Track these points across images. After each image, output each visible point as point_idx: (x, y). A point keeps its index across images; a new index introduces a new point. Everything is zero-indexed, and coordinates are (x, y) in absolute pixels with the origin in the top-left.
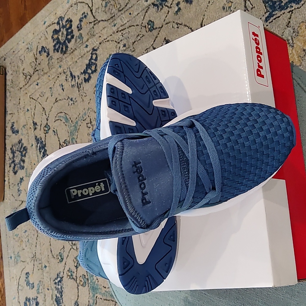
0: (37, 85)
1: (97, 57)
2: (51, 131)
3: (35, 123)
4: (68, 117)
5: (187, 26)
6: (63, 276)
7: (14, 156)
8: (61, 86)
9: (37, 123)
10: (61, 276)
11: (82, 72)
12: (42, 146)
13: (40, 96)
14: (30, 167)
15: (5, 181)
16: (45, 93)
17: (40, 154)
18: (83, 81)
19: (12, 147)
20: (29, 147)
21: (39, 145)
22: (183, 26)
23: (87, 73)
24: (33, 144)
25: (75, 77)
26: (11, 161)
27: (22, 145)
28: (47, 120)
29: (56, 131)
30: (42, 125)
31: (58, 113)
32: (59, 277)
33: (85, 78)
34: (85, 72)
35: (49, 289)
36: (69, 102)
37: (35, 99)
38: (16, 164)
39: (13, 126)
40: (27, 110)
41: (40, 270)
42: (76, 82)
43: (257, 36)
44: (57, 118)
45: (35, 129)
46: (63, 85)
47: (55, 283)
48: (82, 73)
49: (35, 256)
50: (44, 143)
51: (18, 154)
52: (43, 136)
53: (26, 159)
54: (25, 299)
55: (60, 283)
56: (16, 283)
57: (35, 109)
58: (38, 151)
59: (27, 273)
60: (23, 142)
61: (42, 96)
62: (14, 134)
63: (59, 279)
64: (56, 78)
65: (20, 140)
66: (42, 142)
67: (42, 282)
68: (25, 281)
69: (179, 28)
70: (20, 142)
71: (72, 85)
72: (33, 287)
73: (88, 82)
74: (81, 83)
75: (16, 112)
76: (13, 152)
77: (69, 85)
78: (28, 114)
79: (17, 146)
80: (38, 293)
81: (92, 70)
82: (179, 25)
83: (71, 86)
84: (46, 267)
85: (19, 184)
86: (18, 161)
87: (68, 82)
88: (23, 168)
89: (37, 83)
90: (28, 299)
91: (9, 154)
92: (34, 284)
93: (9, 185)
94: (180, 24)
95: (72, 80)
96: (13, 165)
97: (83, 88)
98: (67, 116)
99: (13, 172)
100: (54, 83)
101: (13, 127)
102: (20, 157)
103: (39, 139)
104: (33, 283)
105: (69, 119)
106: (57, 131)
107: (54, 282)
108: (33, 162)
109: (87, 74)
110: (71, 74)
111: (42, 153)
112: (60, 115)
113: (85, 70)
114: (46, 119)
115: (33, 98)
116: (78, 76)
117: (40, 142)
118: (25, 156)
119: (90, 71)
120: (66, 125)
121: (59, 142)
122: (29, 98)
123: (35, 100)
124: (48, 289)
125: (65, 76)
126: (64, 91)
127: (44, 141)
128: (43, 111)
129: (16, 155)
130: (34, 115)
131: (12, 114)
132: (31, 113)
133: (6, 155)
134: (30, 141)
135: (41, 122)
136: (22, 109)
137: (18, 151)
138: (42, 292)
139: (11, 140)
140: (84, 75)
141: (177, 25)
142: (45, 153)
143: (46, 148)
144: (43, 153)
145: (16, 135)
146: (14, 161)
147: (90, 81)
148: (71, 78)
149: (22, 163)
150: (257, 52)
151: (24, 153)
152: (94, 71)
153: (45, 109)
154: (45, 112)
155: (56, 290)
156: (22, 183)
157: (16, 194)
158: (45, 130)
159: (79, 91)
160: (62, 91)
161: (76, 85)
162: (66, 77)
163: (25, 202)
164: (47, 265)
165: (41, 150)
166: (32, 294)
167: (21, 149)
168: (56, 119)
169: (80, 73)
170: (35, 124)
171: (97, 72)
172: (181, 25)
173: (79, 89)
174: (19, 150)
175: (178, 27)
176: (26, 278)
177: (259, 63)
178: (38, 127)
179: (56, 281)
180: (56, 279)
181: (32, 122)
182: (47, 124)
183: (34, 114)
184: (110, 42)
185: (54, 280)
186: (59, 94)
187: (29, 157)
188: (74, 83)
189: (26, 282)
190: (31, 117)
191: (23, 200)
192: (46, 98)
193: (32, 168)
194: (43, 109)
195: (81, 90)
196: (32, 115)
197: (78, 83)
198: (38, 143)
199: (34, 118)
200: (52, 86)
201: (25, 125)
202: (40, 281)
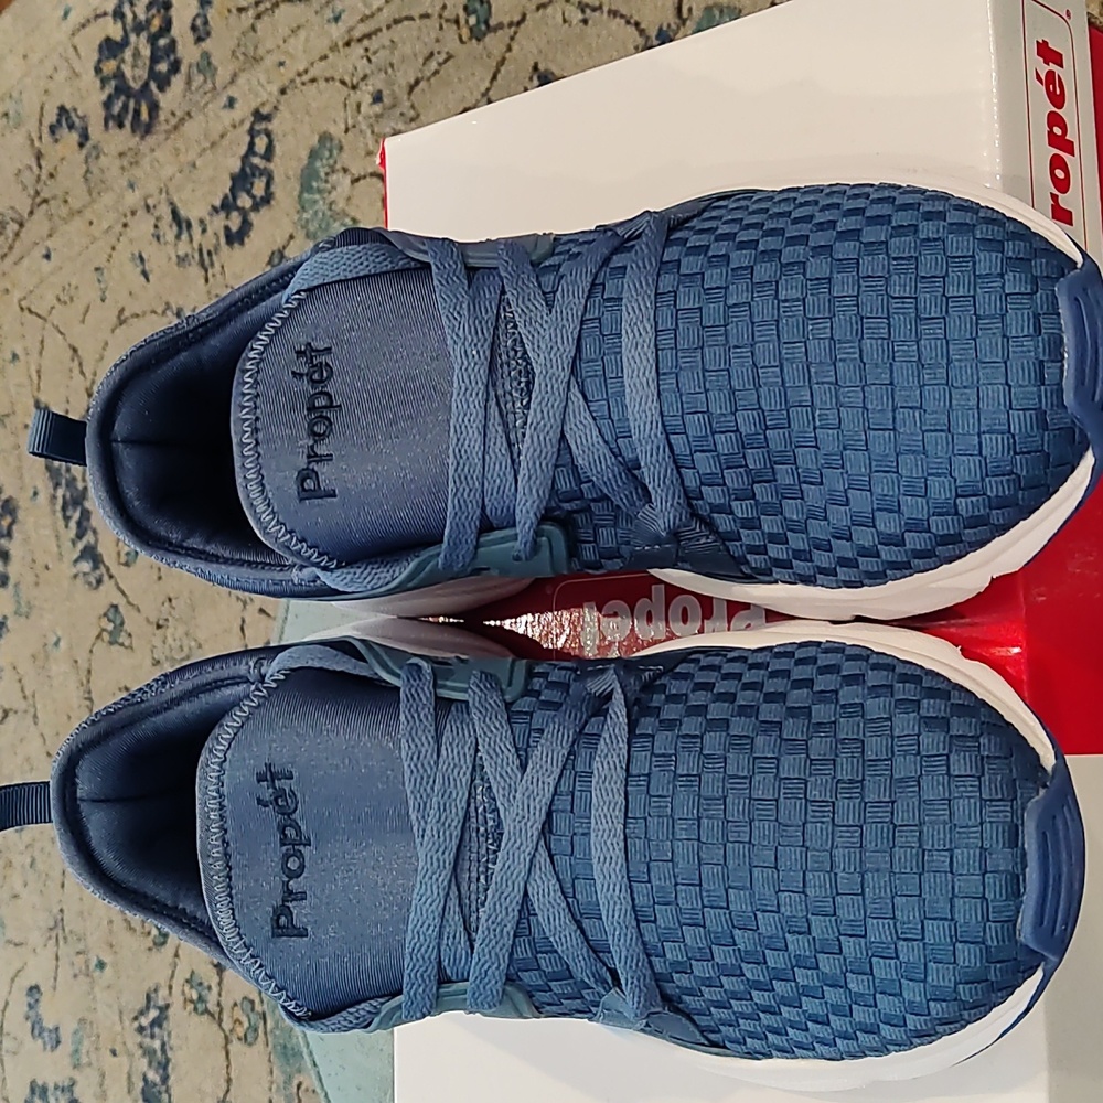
0: (48, 257)
1: (270, 149)
3: (42, 406)
5: (622, 16)
6: (170, 1002)
8: (138, 262)
9: (52, 408)
10: (161, 1003)
11: (218, 203)
12: (71, 496)
13: (59, 300)
14: (30, 578)
16: (77, 288)
17: (67, 526)
18: (223, 240)
20: (23, 501)
21: (60, 492)
22: (605, 15)
23: (238, 209)
24: (40, 487)
25: (189, 225)
28: (89, 395)
32: (152, 1003)
33: (227, 228)
34: (227, 206)
35: (117, 1053)
37: (40, 312)
40: (11, 357)
41: (81, 978)
42: (196, 246)
43: (1056, 58)
46: (145, 255)
47: (141, 1029)
48: (215, 209)
49: (59, 923)
50: (80, 485)
53: (14, 547)
54: (28, 1090)
55: (156, 1030)
57: (41, 353)
58: (59, 515)
59: (34, 990)
60: (1, 479)
61: (67, 298)
63: (153, 1013)
64: (119, 228)
66: (71, 483)
67: (91, 1023)
68: (27, 1018)
69: (590, 22)
71: (178, 256)
72: (58, 1042)
73: (242, 243)
74: (212, 249)
77: (170, 259)
78: (17, 373)
80: (76, 1066)
81: (253, 197)
82: (588, 11)
83: (174, 258)
84: (101, 965)
87: (166, 243)
88: (3, 581)
89: (44, 252)
90: (38, 1090)
92: (61, 1031)
94: (594, 9)
95: (178, 237)
97: (223, 267)
100: (109, 251)
103: (58, 469)
104: (57, 1029)
107: (136, 1024)
108: (42, 559)
109: (235, 214)
110: (175, 213)
111: (73, 524)
113: (226, 197)
114: (87, 390)
115: (33, 309)
116: (202, 222)
117: (63, 481)
118: (9, 534)
119: (245, 201)
122: (18, 309)
123: (39, 316)
124: (114, 1053)
125: (153, 221)
126: (148, 280)
127: (79, 478)
128: (73, 360)
130: (39, 377)
132: (28, 369)
134: (27, 478)
135: (68, 402)
138: (90, 1065)
140: (222, 215)
141: (583, 11)
142: (85, 523)
143: (86, 504)
144: (79, 523)
147: (246, 240)
148: (175, 228)
150: (1054, 140)
151: (6, 522)
152: (262, 198)
153: (80, 352)
154: (80, 364)
155: (144, 1054)
159: (207, 280)
160: (143, 278)
161: (193, 257)
162: (156, 227)
163: (16, 712)
164: (106, 959)
165: (69, 513)
166: (52, 1069)
169: (209, 208)
171: (273, 202)
172: (597, 14)
173: (206, 271)
175: (585, 21)
176: (30, 1006)
177: (1056, 192)
179: (145, 1021)
180: (142, 1013)
181: (32, 402)
182: (88, 410)
183: (38, 371)
184: (322, 84)
185: (136, 1018)
186: (131, 293)
187: (26, 540)
188: (189, 252)
189: (29, 1024)
190: (27, 382)
191: (7, 707)
192: (82, 310)
193: (37, 584)
194: (70, 352)
195: (214, 275)
196: (30, 377)
197: (200, 251)
198: (57, 485)
199: (39, 389)
200: (101, 262)
201: (7, 415)
202: (82, 1021)
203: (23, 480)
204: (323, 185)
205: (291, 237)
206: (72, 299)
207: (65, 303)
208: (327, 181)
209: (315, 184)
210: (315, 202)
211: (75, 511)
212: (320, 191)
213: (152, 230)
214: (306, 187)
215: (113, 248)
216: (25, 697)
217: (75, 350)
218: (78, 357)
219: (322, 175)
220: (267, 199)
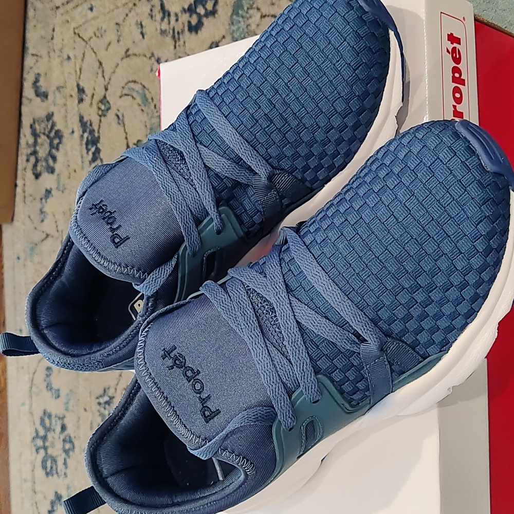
0: (91, 9)
2: (111, 115)
3: (81, 88)
4: (148, 96)
6: (115, 395)
7: (35, 143)
8: (140, 26)
9: (86, 90)
10: (110, 395)
11: (186, 7)
12: (91, 138)
13: (95, 34)
14: (66, 173)
15: (16, 185)
16: (105, 31)
17: (87, 153)
18: (186, 28)
19: (34, 123)
20: (66, 133)
21: (86, 135)
23: (196, 13)
24: (76, 129)
25: (169, 15)
26: (29, 151)
27: (53, 125)
28: (106, 89)
29: (121, 117)
30: (95, 97)
31: (129, 82)
32: (106, 394)
33: (189, 22)
34: (191, 10)
35: (87, 409)
36: (153, 64)
37: (85, 38)
38: (39, 158)
39: (36, 81)
40: (66, 57)
42: (171, 27)
44: (125, 91)
45: (81, 100)
46: (143, 24)
47: (99, 404)
48: (184, 9)
50: (96, 135)
51: (43, 139)
52: (95, 119)
53: (59, 155)
54: (43, 413)
55: (107, 406)
56: (27, 378)
57: (83, 60)
58: (84, 146)
59: (49, 369)
60: (56, 118)
61: (100, 36)
62: (38, 100)
63: (106, 399)
64: (131, 5)
65: (49, 114)
66: (92, 132)
67: (76, 393)
68: (45, 381)
70: (49, 117)
71: (161, 30)
72: (59, 396)
73: (197, 33)
74: (180, 31)
75: (44, 53)
76: (35, 135)
77: (157, 29)
78: (69, 67)
79: (43, 125)
80: (67, 409)
81: (206, 9)
83: (159, 31)
85: (44, 200)
86: (44, 155)
87: (155, 21)
88: (52, 170)
89: (90, 6)
90: (46, 414)
91: (26, 137)
92: (61, 392)
93: (25, 197)
95: (163, 19)
96: (33, 159)
97: (184, 42)
98: (147, 92)
99: (34, 174)
100: (125, 16)
101: (38, 84)
102: (47, 147)
103: (86, 123)
104: (59, 390)
105: (150, 100)
106: (123, 116)
107: (98, 401)
108: (73, 166)
109: (195, 17)
110: (162, 6)
111: (90, 153)
112: (132, 85)
113: (190, 5)
114: (105, 86)
115: (81, 35)
116: (176, 15)
117: (88, 130)
118: (58, 149)
119: (201, 10)
120: (142, 110)
121: (125, 141)
122: (73, 33)
123: (83, 40)
124: (85, 410)
125: (149, 7)
126: (143, 37)
127: (96, 131)
128: (99, 68)
129: (39, 140)
130: (81, 72)
131: (37, 55)
132: (75, 66)
133: (22, 136)
134: (69, 122)
135: (95, 89)
136: (58, 52)
137: (44, 134)
138: (73, 411)
139: (32, 109)
140: (188, 15)
142: (97, 155)
143: (99, 146)
144: (94, 154)
145: (43, 101)
146: (35, 153)
147: (199, 32)
148: (161, 15)
149: (51, 161)
151: (56, 141)
152: (211, 12)
153: (103, 65)
154: (103, 72)
155: (100, 415)
156: (48, 200)
157: (36, 216)
158: (99, 109)
159: (175, 47)
160: (141, 37)
161: (169, 32)
162: (151, 10)
165: (90, 147)
166: (55, 408)
167: (50, 132)
168: (123, 93)
169: (181, 9)
170: (81, 90)
171: (216, 15)
173: (175, 42)
174: (47, 132)
176: (47, 376)
178: (87, 99)
179: (102, 400)
180: (101, 396)
181: (76, 84)
182: (105, 97)
183: (80, 70)
185: (97, 398)
186: (134, 42)
187: (66, 154)
188: (168, 29)
189: (46, 384)
190: (74, 73)
191: (48, 233)
192: (107, 43)
193: (69, 178)
194: (98, 64)
195: (179, 46)
196: (76, 71)
197: (174, 30)
198: (84, 131)
199: (80, 78)
200: (120, 21)
201: (63, 87)
202: (71, 391)
203: (67, 122)
204: (244, 14)
205: (224, 37)
206: (102, 36)
207: (98, 37)
208: (247, 12)
209: (240, 12)
210: (239, 22)
211: (92, 147)
212: (243, 17)
213: (149, 11)
214: (235, 12)
215: (127, 15)
216: (58, 231)
217: (101, 63)
218: (103, 68)
219: (246, 8)
220: (213, 13)
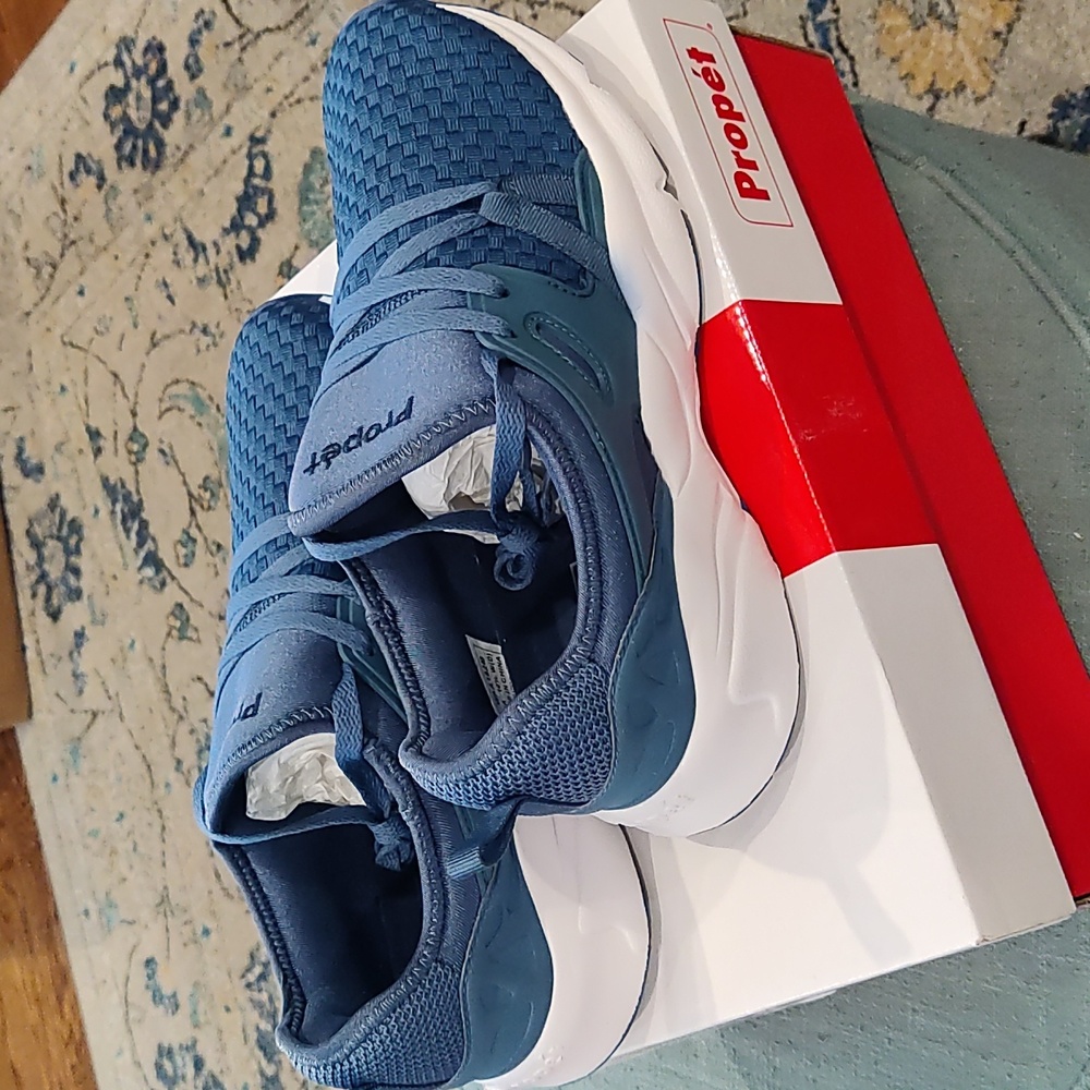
0: (81, 293)
1: (268, 168)
2: (152, 454)
3: (93, 430)
4: (203, 395)
5: (568, 8)
7: (41, 559)
8: (163, 287)
9: (103, 432)
10: (263, 959)
11: (227, 224)
12: (129, 509)
13: (97, 332)
14: (101, 589)
15: (23, 649)
16: (111, 319)
17: (128, 537)
18: (236, 259)
19: (31, 524)
20: (86, 519)
21: (118, 507)
22: (552, 9)
23: (245, 227)
24: (100, 505)
25: (204, 249)
26: (34, 577)
27: (63, 514)
28: (134, 414)
29: (167, 450)
30: (119, 436)
31: (168, 386)
32: (256, 959)
33: (238, 247)
34: (236, 226)
35: (230, 1006)
36: (198, 340)
37: (81, 345)
38: (53, 584)
39: (20, 451)
40: (59, 389)
41: (192, 946)
42: (212, 266)
43: (711, 58)
44: (165, 406)
45: (98, 451)
46: (168, 281)
47: (249, 985)
48: (225, 230)
49: (164, 899)
50: (135, 498)
51: (52, 547)
52: (127, 473)
53: (83, 562)
54: (156, 1053)
55: (262, 982)
56: (115, 998)
57: (86, 383)
58: (120, 528)
59: (149, 962)
60: (64, 502)
61: (104, 330)
62: (30, 481)
63: (258, 970)
64: (142, 258)
65: (52, 500)
66: (127, 497)
67: (204, 985)
68: (148, 988)
69: (539, 18)
70: (54, 503)
71: (198, 278)
72: (177, 1007)
73: (253, 259)
74: (227, 267)
75: (22, 399)
76: (37, 545)
77: (190, 281)
78: (67, 403)
79: (47, 522)
80: (196, 1026)
81: (258, 215)
82: (537, 7)
83: (195, 282)
84: (206, 932)
85: (76, 654)
86: (59, 574)
87: (185, 268)
88: (76, 594)
89: (78, 289)
90: (165, 1052)
91: (23, 554)
92: (179, 997)
93: (42, 663)
94: (542, 4)
95: (196, 260)
96: (42, 589)
97: (239, 283)
98: (199, 390)
99: (49, 615)
100: (136, 281)
101: (25, 456)
102: (61, 558)
103: (116, 485)
104: (175, 995)
105: (208, 402)
106: (171, 448)
107: (244, 982)
108: (109, 571)
109: (244, 233)
110: (190, 239)
111: (133, 535)
112: (174, 390)
113: (234, 218)
114: (131, 411)
115: (75, 343)
116: (215, 244)
117: (120, 497)
118: (78, 551)
119: (251, 220)
120: (200, 424)
121: (184, 490)
122: (61, 344)
123: (80, 349)
124: (228, 1009)
125: (171, 250)
126: (173, 302)
127: (134, 492)
128: (115, 384)
129: (46, 552)
130: (87, 404)
131: (13, 409)
132: (77, 397)
133: (16, 557)
134: (88, 499)
135: (116, 424)
136: (43, 388)
137: (52, 537)
138: (208, 1023)
139: (24, 503)
140: (233, 235)
141: (532, 7)
142: (144, 532)
143: (144, 515)
144: (139, 533)
145: (38, 481)
146: (43, 577)
147: (257, 256)
148: (192, 254)
149: (72, 580)
150: (721, 114)
151: (73, 541)
152: (266, 215)
153: (121, 377)
154: (123, 389)
155: (255, 1007)
156: (83, 650)
157: (67, 690)
158: (130, 452)
159: (226, 297)
160: (169, 303)
161: (211, 277)
162: (175, 253)
163: (103, 713)
164: (211, 925)
165: (129, 524)
166: (174, 1031)
167: (60, 529)
168: (163, 409)
169: (221, 230)
170: (94, 435)
171: (276, 219)
172: (545, 8)
173: (224, 288)
174: (55, 531)
175: (535, 17)
176: (150, 977)
177: (736, 149)
178: (107, 444)
179: (251, 977)
180: (249, 970)
181: (84, 428)
182: (135, 429)
183: (86, 400)
184: (307, 103)
185: (243, 976)
186: (160, 317)
187: (93, 556)
188: (207, 272)
189: (151, 993)
190: (75, 409)
191: (94, 708)
192: (118, 339)
193: (108, 593)
194: (112, 378)
195: (232, 292)
196: (79, 406)
197: (217, 269)
198: (114, 502)
199: (88, 416)
200: (130, 292)
201: (62, 444)
202: (196, 985)
203: (84, 500)
204: (318, 196)
205: (296, 248)
206: (107, 329)
207: (102, 334)
208: (322, 193)
209: (311, 196)
210: (313, 213)
211: (133, 522)
212: (317, 202)
213: (172, 257)
214: (304, 199)
215: (139, 278)
216: (110, 698)
217: (116, 376)
218: (120, 381)
219: (318, 186)
220: (271, 215)
